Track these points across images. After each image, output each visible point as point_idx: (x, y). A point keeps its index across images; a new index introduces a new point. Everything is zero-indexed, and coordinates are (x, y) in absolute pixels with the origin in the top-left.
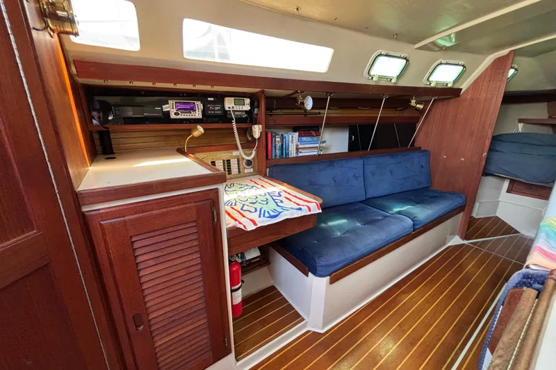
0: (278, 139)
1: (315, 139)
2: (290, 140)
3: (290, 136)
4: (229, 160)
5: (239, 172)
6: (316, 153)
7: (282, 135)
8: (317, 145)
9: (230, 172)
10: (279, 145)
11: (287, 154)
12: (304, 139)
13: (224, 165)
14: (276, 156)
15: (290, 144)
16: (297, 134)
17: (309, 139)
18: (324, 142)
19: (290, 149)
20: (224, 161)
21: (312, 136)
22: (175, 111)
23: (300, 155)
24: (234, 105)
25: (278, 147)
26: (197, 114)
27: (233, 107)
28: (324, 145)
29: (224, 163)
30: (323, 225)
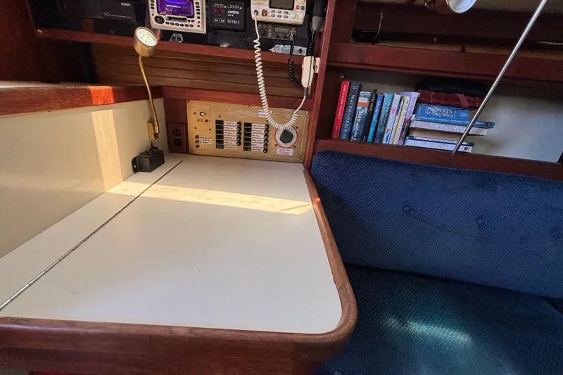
0: (363, 100)
1: (464, 114)
2: (395, 105)
3: (397, 97)
4: (250, 125)
5: (266, 150)
6: (451, 148)
7: (375, 91)
8: (462, 130)
9: (247, 146)
10: (362, 112)
11: (379, 136)
12: (434, 110)
13: (239, 133)
14: (350, 134)
15: (392, 116)
16: (416, 95)
17: (446, 111)
18: (488, 125)
19: (389, 126)
20: (239, 123)
21: (459, 107)
22: (156, 14)
23: (409, 143)
24: (267, 7)
25: (359, 118)
26: (195, 24)
27: (265, 13)
28: (485, 132)
29: (239, 128)
30: (393, 323)
